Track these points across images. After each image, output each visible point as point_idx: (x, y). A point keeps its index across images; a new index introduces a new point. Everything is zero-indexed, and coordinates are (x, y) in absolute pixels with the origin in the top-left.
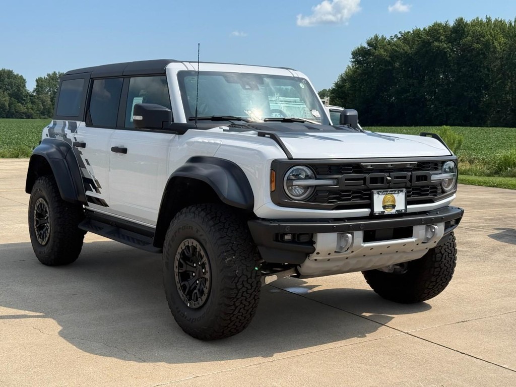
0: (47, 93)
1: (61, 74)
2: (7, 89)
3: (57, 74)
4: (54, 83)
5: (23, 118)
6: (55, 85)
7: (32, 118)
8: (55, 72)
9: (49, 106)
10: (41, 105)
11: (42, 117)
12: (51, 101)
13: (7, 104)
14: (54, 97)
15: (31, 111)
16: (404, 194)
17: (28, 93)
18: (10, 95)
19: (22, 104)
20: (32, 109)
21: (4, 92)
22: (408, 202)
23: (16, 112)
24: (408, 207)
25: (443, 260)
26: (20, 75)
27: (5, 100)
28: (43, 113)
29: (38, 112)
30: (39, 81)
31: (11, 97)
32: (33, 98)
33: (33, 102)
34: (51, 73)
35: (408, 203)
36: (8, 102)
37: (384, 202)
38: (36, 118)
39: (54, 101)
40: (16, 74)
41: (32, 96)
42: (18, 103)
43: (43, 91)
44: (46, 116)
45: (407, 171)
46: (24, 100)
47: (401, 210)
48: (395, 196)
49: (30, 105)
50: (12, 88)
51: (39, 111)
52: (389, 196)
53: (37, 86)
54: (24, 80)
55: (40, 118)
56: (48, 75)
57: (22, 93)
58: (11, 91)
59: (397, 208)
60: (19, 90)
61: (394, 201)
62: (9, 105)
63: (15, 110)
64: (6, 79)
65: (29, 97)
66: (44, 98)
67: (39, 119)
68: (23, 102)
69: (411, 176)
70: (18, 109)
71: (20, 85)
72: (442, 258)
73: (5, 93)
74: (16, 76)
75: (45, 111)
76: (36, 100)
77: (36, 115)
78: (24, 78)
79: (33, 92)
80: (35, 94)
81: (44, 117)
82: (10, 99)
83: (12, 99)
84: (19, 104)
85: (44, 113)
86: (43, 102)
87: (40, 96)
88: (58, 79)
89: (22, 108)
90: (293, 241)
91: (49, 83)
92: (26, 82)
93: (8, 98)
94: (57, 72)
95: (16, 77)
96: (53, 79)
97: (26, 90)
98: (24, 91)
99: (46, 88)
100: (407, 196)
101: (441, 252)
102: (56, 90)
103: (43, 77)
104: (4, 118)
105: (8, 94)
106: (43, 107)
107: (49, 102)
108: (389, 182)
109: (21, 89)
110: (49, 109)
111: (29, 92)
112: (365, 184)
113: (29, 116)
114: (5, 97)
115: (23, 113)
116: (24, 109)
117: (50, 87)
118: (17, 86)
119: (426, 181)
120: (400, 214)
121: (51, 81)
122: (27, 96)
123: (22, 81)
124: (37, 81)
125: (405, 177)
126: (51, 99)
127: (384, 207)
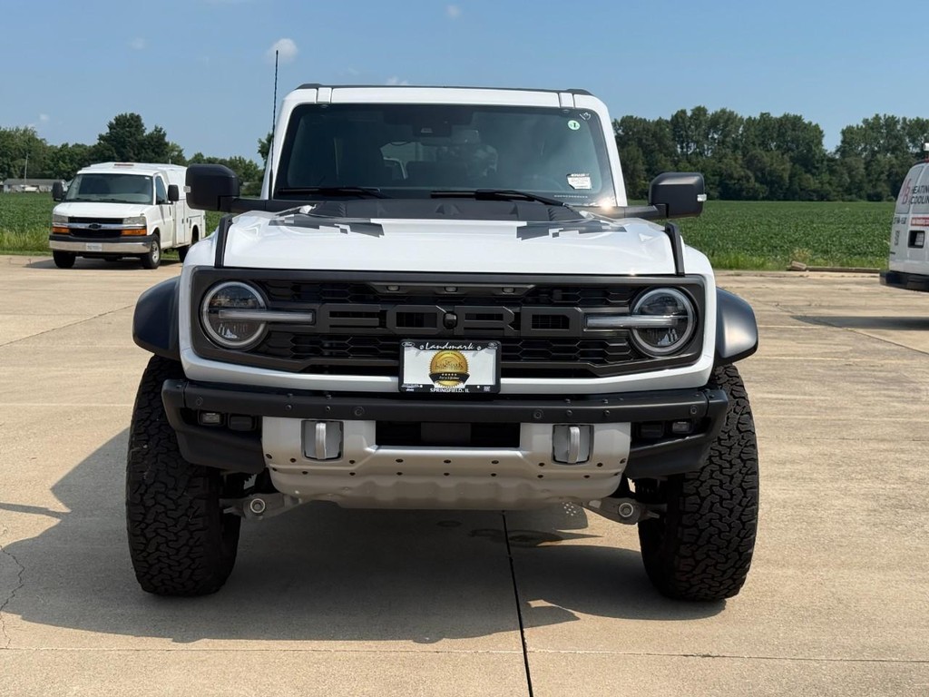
0: (860, 154)
1: (889, 118)
2: (789, 149)
3: (880, 118)
4: (875, 135)
5: (812, 200)
6: (876, 139)
7: (829, 200)
8: (877, 115)
9: (860, 177)
10: (846, 176)
11: (846, 197)
12: (866, 169)
13: (786, 176)
14: (871, 161)
15: (827, 187)
16: (494, 352)
17: (824, 155)
18: (794, 160)
19: (813, 175)
20: (830, 184)
21: (783, 154)
22: (502, 369)
23: (801, 190)
24: (504, 381)
25: (705, 510)
26: (814, 124)
27: (783, 170)
28: (848, 191)
29: (840, 189)
30: (848, 134)
31: (794, 164)
32: (832, 164)
33: (832, 172)
34: (870, 117)
35: (502, 372)
36: (789, 172)
37: (433, 364)
38: (835, 200)
39: (870, 168)
40: (806, 122)
41: (833, 160)
42: (806, 172)
43: (852, 149)
44: (854, 196)
45: (507, 305)
46: (817, 168)
47: (482, 387)
48: (468, 355)
49: (826, 177)
50: (797, 148)
51: (841, 186)
52: (448, 355)
53: (842, 142)
54: (821, 132)
55: (843, 200)
56: (866, 121)
57: (813, 156)
58: (796, 152)
59: (469, 382)
60: (810, 150)
61: (464, 364)
62: (790, 178)
63: (800, 185)
64: (789, 133)
65: (825, 163)
66: (854, 162)
67: (841, 202)
68: (814, 171)
69: (518, 315)
70: (804, 184)
71: (813, 142)
72: (701, 506)
73: (785, 156)
74: (806, 125)
75: (853, 187)
76: (838, 168)
77: (835, 193)
78: (821, 129)
79: (835, 153)
80: (837, 157)
81: (849, 197)
82: (793, 166)
83: (797, 166)
84: (809, 176)
85: (850, 190)
86: (850, 170)
87: (847, 159)
88: (881, 128)
89: (812, 182)
90: (222, 428)
91: (865, 135)
92: (823, 136)
93: (788, 165)
94: (881, 115)
95: (807, 127)
96: (872, 128)
97: (821, 151)
98: (817, 151)
99: (859, 145)
100: (501, 357)
101: (698, 493)
102: (876, 148)
103: (855, 126)
104: (779, 200)
105: (791, 157)
106: (849, 180)
107: (862, 171)
108: (451, 325)
109: (813, 148)
110: (861, 182)
111: (827, 153)
112: (383, 324)
113: (823, 197)
114: (784, 164)
115: (814, 191)
116: (815, 184)
117: (867, 144)
118: (808, 144)
119: (568, 328)
120: (476, 394)
121: (870, 132)
122: (823, 161)
123: (817, 134)
124: (843, 133)
125: (500, 317)
126: (865, 164)
127: (435, 377)
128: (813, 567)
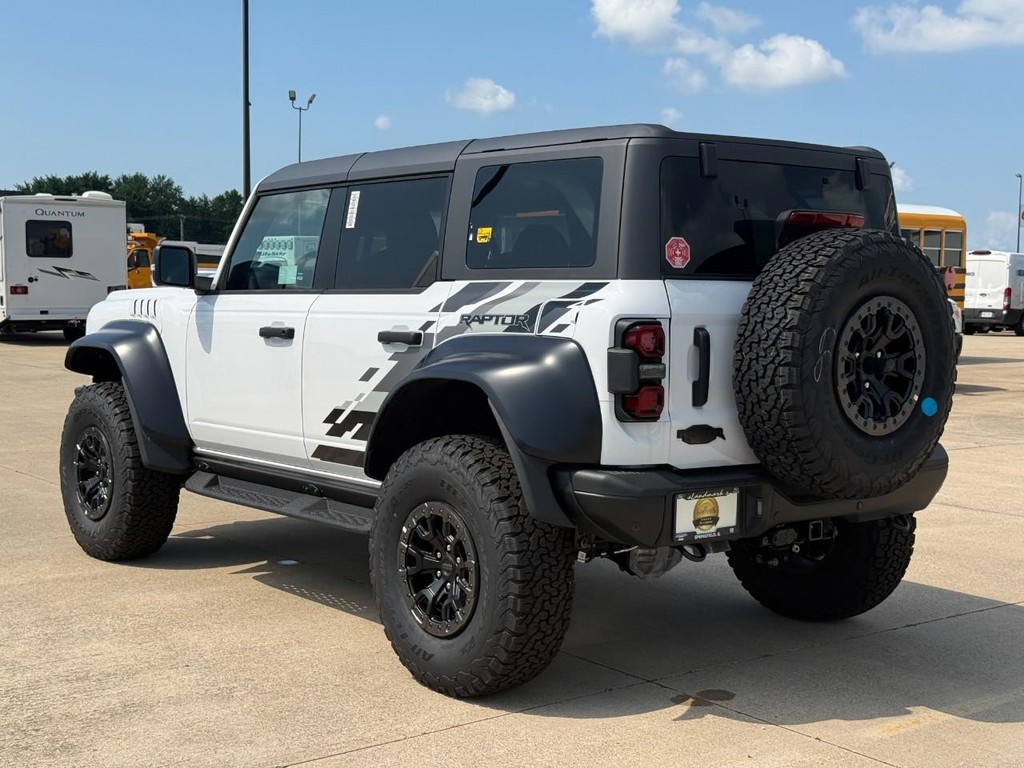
128: (31, 583)
